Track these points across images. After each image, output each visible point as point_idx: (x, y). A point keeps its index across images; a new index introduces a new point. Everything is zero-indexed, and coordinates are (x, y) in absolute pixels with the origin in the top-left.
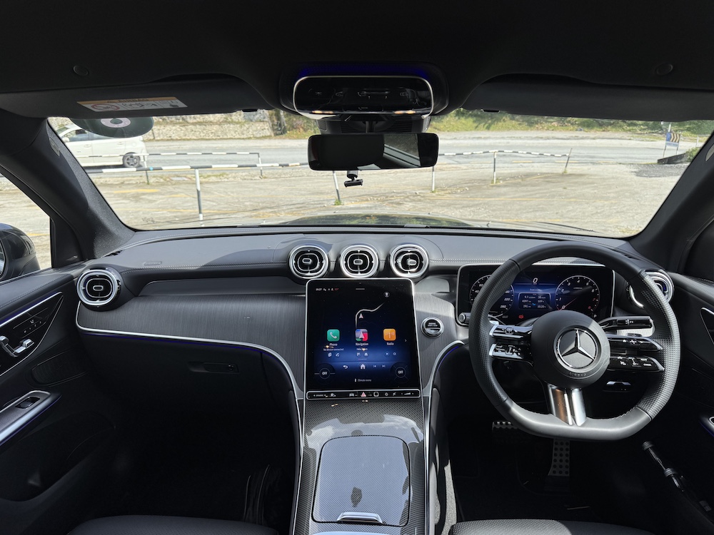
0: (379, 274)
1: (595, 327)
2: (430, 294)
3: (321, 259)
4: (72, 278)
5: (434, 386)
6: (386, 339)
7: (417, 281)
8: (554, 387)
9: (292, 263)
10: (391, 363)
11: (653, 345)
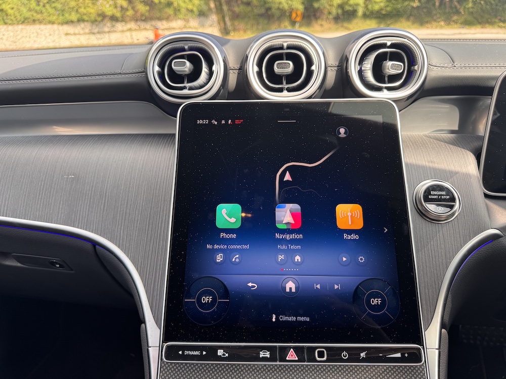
0: (324, 91)
3: (210, 63)
5: (443, 326)
7: (404, 105)
9: (154, 69)
10: (353, 281)
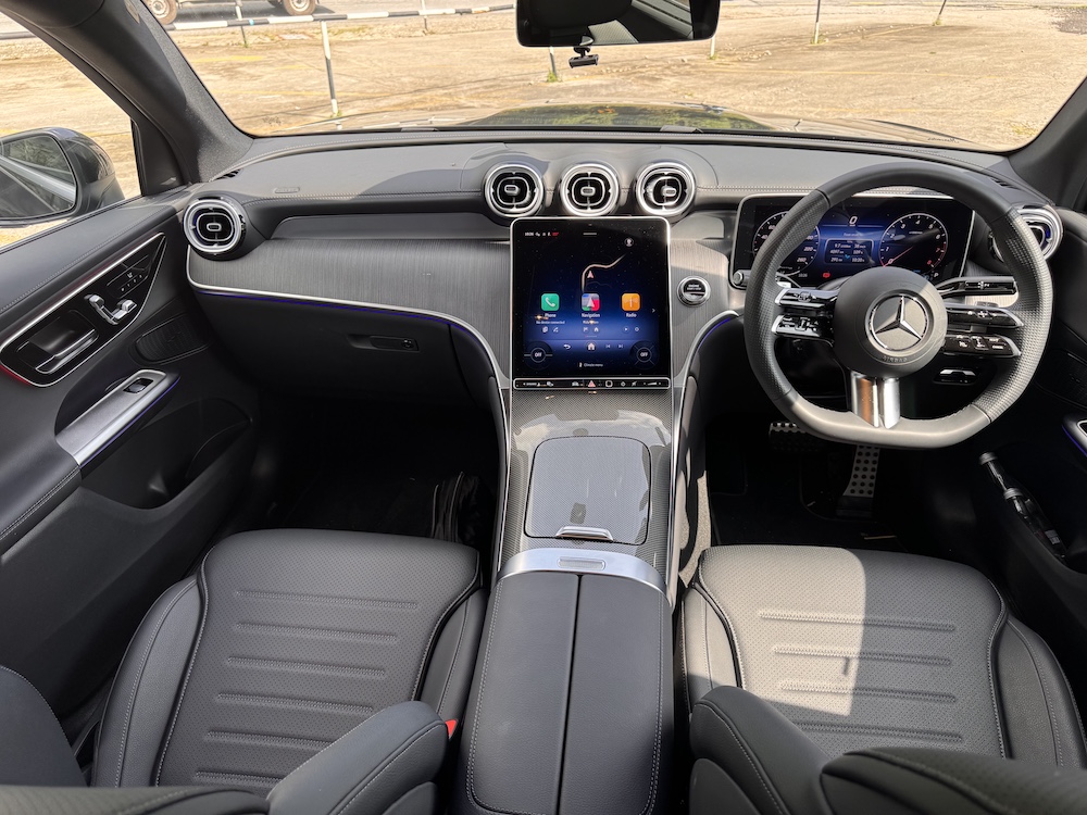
0: (620, 210)
1: (930, 292)
2: (695, 240)
3: (533, 187)
4: (174, 212)
5: (690, 374)
6: (625, 308)
7: (674, 221)
8: (860, 376)
9: (489, 191)
10: (630, 342)
11: (1009, 318)
